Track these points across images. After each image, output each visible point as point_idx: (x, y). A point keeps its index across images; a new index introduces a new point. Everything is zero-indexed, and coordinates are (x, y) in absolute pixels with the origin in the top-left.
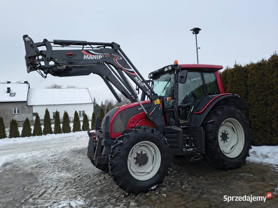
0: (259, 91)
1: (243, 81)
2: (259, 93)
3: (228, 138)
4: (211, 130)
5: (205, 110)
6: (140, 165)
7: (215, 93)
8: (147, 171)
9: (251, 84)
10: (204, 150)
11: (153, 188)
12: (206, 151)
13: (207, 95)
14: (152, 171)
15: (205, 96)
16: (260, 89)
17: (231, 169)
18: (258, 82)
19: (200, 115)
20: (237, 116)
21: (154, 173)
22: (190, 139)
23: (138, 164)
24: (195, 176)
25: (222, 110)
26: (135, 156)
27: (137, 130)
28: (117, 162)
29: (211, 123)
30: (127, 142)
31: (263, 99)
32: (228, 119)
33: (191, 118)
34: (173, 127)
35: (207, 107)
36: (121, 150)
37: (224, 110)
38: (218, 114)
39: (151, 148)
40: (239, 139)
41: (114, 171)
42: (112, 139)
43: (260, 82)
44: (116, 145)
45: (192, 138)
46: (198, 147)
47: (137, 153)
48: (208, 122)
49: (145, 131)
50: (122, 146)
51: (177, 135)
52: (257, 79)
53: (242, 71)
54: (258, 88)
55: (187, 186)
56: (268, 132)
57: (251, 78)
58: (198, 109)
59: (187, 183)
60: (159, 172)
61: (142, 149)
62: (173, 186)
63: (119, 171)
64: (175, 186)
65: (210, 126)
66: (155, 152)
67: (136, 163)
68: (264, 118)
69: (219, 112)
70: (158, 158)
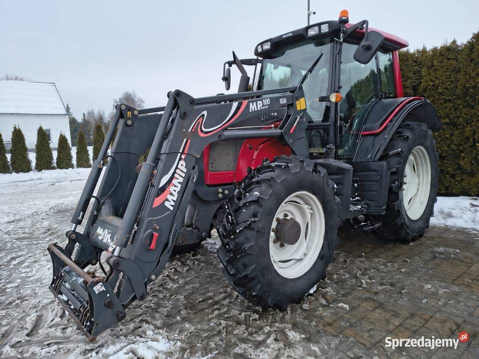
0: (442, 99)
1: (410, 80)
2: (441, 104)
3: (405, 183)
4: (398, 168)
5: (386, 127)
6: (282, 245)
7: (391, 95)
8: (298, 257)
9: (430, 85)
10: (385, 207)
11: (312, 291)
13: (381, 98)
14: (305, 255)
15: (379, 100)
16: (444, 96)
17: (413, 240)
18: (442, 83)
19: (374, 139)
20: (428, 143)
21: (311, 258)
22: (353, 185)
23: (279, 243)
24: (361, 256)
25: (412, 130)
26: (274, 225)
27: (288, 167)
28: (250, 244)
29: (398, 154)
30: (271, 195)
31: (447, 115)
32: (417, 147)
33: (355, 144)
34: (332, 161)
35: (391, 121)
36: (259, 215)
37: (414, 129)
38: (408, 136)
39: (306, 207)
40: (421, 185)
41: (240, 265)
42: (208, 185)
43: (446, 83)
44: (246, 203)
45: (356, 185)
46: (369, 201)
47: (278, 220)
48: (391, 153)
49: (302, 168)
50: (262, 206)
51: (341, 178)
52: (441, 76)
53: (411, 62)
54: (440, 93)
55: (369, 281)
56: (448, 174)
57: (429, 74)
58: (368, 125)
59: (363, 274)
60: (321, 257)
61: (286, 210)
62: (341, 282)
63: (253, 265)
64: (344, 281)
65: (394, 161)
66: (312, 214)
67: (275, 242)
68: (446, 148)
69: (408, 133)
70: (318, 228)
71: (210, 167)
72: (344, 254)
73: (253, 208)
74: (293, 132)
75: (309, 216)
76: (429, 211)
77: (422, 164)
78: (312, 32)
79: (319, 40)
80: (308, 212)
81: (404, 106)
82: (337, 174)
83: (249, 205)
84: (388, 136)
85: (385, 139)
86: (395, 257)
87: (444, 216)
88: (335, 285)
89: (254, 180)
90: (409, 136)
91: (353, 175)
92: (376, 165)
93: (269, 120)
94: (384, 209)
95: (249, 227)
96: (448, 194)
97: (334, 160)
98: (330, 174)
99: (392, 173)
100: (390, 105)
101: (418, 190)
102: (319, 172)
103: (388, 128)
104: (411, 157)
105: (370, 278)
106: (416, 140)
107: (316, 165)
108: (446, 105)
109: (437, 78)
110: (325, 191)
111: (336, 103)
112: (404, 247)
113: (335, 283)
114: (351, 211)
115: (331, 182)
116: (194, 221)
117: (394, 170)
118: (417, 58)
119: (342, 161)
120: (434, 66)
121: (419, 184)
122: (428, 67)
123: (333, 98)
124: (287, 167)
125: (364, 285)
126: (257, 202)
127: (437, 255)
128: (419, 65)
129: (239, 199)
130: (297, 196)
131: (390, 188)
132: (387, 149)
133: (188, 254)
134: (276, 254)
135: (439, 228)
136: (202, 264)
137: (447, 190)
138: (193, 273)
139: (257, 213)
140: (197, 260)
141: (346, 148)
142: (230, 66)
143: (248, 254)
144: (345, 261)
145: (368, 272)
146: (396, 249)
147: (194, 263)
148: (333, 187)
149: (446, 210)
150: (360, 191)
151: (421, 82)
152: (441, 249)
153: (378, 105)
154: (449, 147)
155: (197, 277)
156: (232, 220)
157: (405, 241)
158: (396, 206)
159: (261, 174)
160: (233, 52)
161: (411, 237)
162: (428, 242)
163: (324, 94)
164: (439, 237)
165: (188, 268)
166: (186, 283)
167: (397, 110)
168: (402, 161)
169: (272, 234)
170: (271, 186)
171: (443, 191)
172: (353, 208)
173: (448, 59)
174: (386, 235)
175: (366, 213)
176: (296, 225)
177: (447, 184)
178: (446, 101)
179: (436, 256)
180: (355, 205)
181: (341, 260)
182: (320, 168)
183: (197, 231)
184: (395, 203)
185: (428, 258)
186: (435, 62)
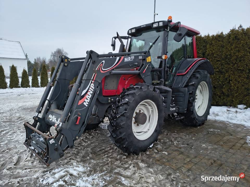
1: (202, 50)
2: (215, 62)
3: (197, 99)
4: (193, 91)
5: (188, 72)
6: (138, 125)
7: (191, 57)
8: (145, 131)
9: (210, 53)
10: (186, 109)
11: (151, 146)
12: (187, 110)
13: (187, 58)
14: (149, 130)
15: (185, 59)
16: (217, 59)
17: (199, 125)
18: (216, 52)
19: (182, 77)
20: (208, 80)
21: (151, 131)
22: (172, 99)
23: (136, 124)
24: (175, 132)
25: (200, 74)
26: (134, 115)
27: (142, 88)
28: (123, 123)
29: (193, 85)
30: (133, 101)
31: (218, 68)
32: (202, 82)
33: (173, 79)
34: (163, 87)
35: (190, 69)
36: (128, 110)
37: (201, 73)
38: (198, 77)
39: (149, 107)
40: (204, 100)
41: (118, 133)
42: (104, 96)
43: (218, 52)
44: (122, 104)
45: (173, 98)
46: (179, 106)
47: (136, 113)
48: (190, 84)
49: (148, 89)
50: (129, 105)
51: (167, 95)
52: (216, 49)
53: (202, 41)
54: (215, 57)
55: (177, 143)
56: (217, 95)
57: (210, 48)
58: (180, 71)
59: (175, 140)
60: (156, 131)
61: (140, 108)
62: (165, 143)
63: (124, 133)
64: (166, 143)
65: (191, 88)
66: (152, 111)
67: (134, 123)
68: (217, 83)
69: (198, 75)
70: (155, 118)
71: (105, 88)
72: (167, 131)
73: (125, 106)
74: (145, 72)
75: (151, 112)
76: (207, 113)
77: (205, 90)
78: (155, 26)
79: (158, 29)
80: (150, 110)
81: (197, 62)
82: (165, 93)
84: (188, 76)
85: (187, 77)
86: (190, 133)
87: (215, 115)
88: (162, 144)
89: (126, 94)
90: (198, 76)
91: (172, 93)
92: (183, 89)
94: (186, 110)
95: (123, 115)
96: (217, 105)
97: (164, 86)
98: (161, 93)
99: (190, 94)
100: (190, 62)
101: (203, 102)
102: (156, 91)
103: (189, 72)
104: (199, 86)
105: (178, 142)
106: (202, 78)
107: (154, 88)
108: (217, 63)
109: (214, 50)
110: (158, 100)
111: (165, 60)
112: (195, 128)
113: (162, 143)
114: (171, 111)
115: (161, 96)
116: (96, 113)
117: (191, 92)
118: (205, 39)
119: (167, 87)
120: (212, 44)
121: (203, 100)
122: (210, 44)
123: (164, 57)
124: (141, 88)
125: (175, 145)
126: (127, 103)
127: (210, 132)
128: (206, 43)
129: (119, 102)
130: (145, 102)
131: (189, 101)
132: (188, 82)
133: (92, 130)
134: (135, 128)
135: (212, 121)
136: (99, 135)
137: (217, 103)
138: (95, 139)
139: (127, 109)
140: (96, 133)
141: (170, 81)
142: (115, 39)
143: (122, 128)
144: (167, 134)
145: (177, 139)
146: (191, 129)
147: (95, 134)
148: (162, 98)
149: (216, 113)
150: (175, 102)
151: (206, 51)
152: (212, 130)
153: (185, 62)
154: (218, 83)
155: (97, 140)
156: (115, 112)
157: (195, 126)
158: (191, 109)
159: (129, 91)
160: (117, 32)
161: (198, 124)
162: (206, 127)
163: (160, 55)
164: (211, 125)
165: (92, 136)
166: (91, 143)
167: (194, 63)
168: (195, 88)
169: (133, 119)
170: (133, 97)
171: (215, 104)
172: (172, 109)
173: (219, 41)
174: (187, 123)
175: (178, 112)
176: (144, 115)
177: (217, 100)
178: (218, 61)
179: (209, 133)
180: (172, 108)
181: (165, 134)
182: (156, 90)
183: (98, 117)
184: (191, 108)
185: (205, 133)
186: (213, 42)
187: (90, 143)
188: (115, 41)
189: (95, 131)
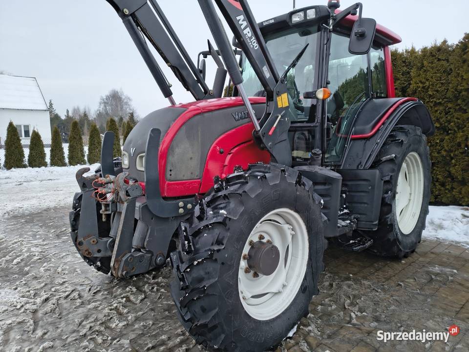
0: (432, 102)
1: (399, 82)
2: (431, 107)
3: (397, 193)
4: (391, 176)
5: (378, 130)
6: (256, 275)
7: (383, 95)
8: (274, 289)
9: (420, 87)
10: (377, 222)
11: (291, 334)
12: (379, 225)
13: (372, 98)
14: (284, 286)
15: (370, 100)
16: (435, 100)
17: (406, 256)
18: (433, 85)
19: (365, 143)
20: (422, 149)
21: (291, 291)
22: (341, 196)
23: (252, 272)
24: (348, 279)
25: (406, 133)
26: (246, 250)
27: (266, 178)
28: (212, 281)
29: (391, 161)
30: (242, 214)
31: (437, 119)
32: (411, 153)
33: (343, 148)
34: (318, 169)
35: (383, 124)
36: (225, 242)
37: (409, 133)
38: (402, 141)
39: (286, 227)
40: (413, 195)
42: (165, 198)
43: (436, 85)
44: (207, 226)
45: (344, 195)
46: (359, 214)
47: (251, 243)
48: (384, 159)
49: (283, 179)
50: (229, 229)
51: (329, 189)
52: (432, 78)
53: (399, 62)
54: (430, 96)
55: (359, 314)
56: (437, 181)
57: (419, 76)
58: (359, 127)
59: (352, 304)
60: (303, 289)
61: (262, 230)
62: (327, 315)
63: (215, 308)
64: (330, 314)
65: (387, 168)
66: (293, 236)
67: (247, 271)
68: (436, 154)
69: (401, 137)
70: (300, 253)
71: (168, 176)
72: (329, 275)
73: (217, 231)
74: (272, 133)
75: (290, 238)
76: (421, 224)
77: (415, 173)
78: (296, 19)
79: (304, 28)
80: (289, 233)
81: (398, 107)
82: (324, 184)
83: (212, 228)
84: (380, 140)
85: (377, 144)
86: (387, 279)
87: (434, 227)
88: (319, 321)
89: (220, 194)
90: (404, 140)
91: (342, 184)
92: (367, 174)
93: (245, 118)
94: (375, 225)
95: (210, 258)
96: (437, 203)
97: (320, 167)
98: (315, 184)
99: (386, 182)
100: (382, 106)
101: (410, 200)
102: (304, 185)
103: (380, 132)
104: (404, 165)
105: (361, 310)
106: (410, 145)
107: (301, 174)
108: (436, 109)
109: (427, 80)
110: (310, 208)
111: (324, 101)
112: (396, 265)
113: (320, 318)
114: (339, 227)
115: (316, 196)
117: (387, 178)
118: (406, 58)
119: (329, 168)
120: (424, 66)
121: (410, 194)
122: (418, 68)
123: (320, 95)
124: (264, 177)
125: (354, 321)
126: (223, 223)
127: (433, 277)
128: (407, 65)
129: (200, 218)
130: (277, 214)
131: (383, 199)
132: (381, 154)
133: (147, 276)
134: (246, 286)
135: (431, 242)
136: (163, 290)
137: (436, 198)
138: (149, 304)
139: (223, 239)
141: (334, 153)
142: (205, 57)
143: (208, 295)
144: (331, 285)
145: (357, 301)
146: (386, 268)
147: (153, 288)
148: (320, 203)
149: (437, 221)
150: (348, 203)
151: (410, 84)
152: (437, 269)
153: (369, 106)
154: (439, 153)
155: (152, 310)
156: (189, 246)
157: (396, 258)
158: (389, 220)
159: (230, 186)
160: (208, 40)
161: (403, 254)
162: (421, 259)
163: (310, 90)
164: (432, 253)
165: (143, 296)
166: (137, 319)
167: (390, 111)
168: (396, 169)
169: (243, 264)
170: (242, 203)
171: (433, 200)
172: (341, 223)
173: (439, 60)
174: (376, 251)
175: (356, 228)
176: (275, 250)
177: (437, 192)
178: (436, 104)
179: (432, 279)
180: (344, 220)
181: (327, 284)
182: (304, 180)
183: (149, 255)
184: (387, 216)
185: (424, 281)
186: (425, 63)
187: (133, 319)
188: (204, 62)
189: (154, 278)
